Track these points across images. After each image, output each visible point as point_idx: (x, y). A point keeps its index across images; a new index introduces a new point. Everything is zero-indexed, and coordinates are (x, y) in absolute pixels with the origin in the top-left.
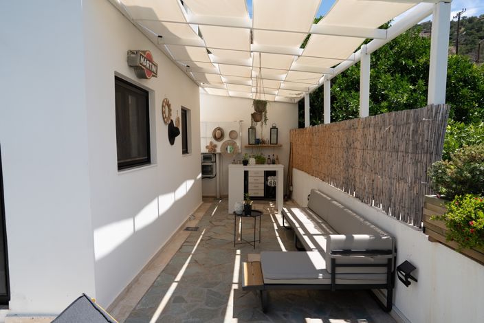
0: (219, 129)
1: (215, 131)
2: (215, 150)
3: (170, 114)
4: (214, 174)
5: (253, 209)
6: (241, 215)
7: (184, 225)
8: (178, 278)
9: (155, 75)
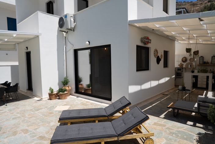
0: (185, 57)
1: (183, 58)
2: (182, 66)
3: (157, 54)
4: (182, 76)
5: (186, 89)
6: (181, 90)
7: (162, 93)
8: (153, 105)
9: (150, 43)
